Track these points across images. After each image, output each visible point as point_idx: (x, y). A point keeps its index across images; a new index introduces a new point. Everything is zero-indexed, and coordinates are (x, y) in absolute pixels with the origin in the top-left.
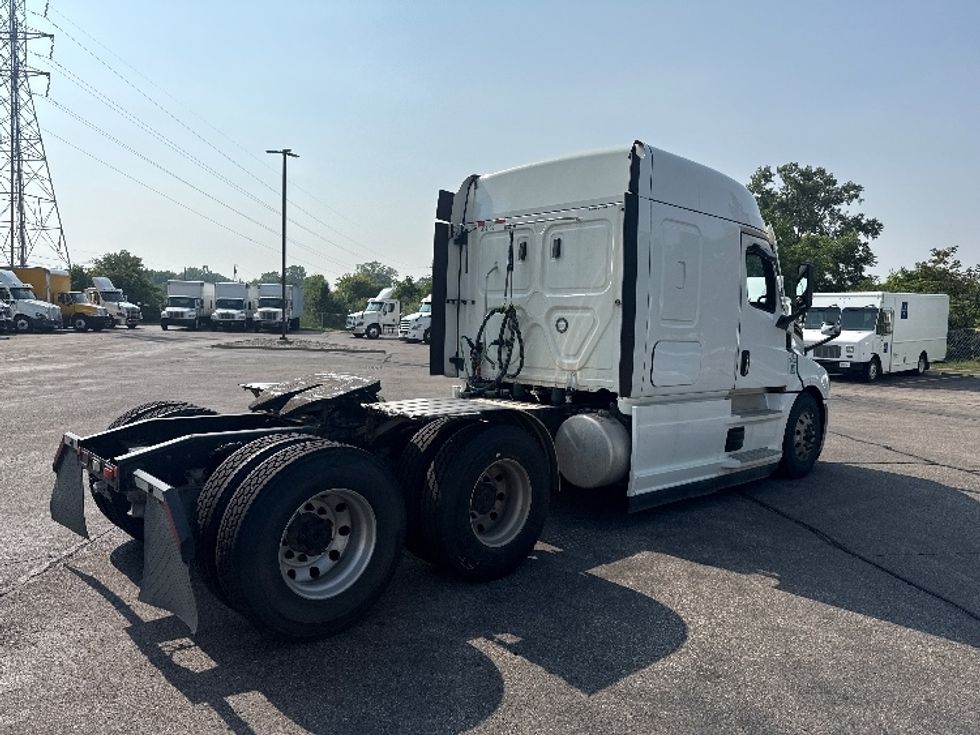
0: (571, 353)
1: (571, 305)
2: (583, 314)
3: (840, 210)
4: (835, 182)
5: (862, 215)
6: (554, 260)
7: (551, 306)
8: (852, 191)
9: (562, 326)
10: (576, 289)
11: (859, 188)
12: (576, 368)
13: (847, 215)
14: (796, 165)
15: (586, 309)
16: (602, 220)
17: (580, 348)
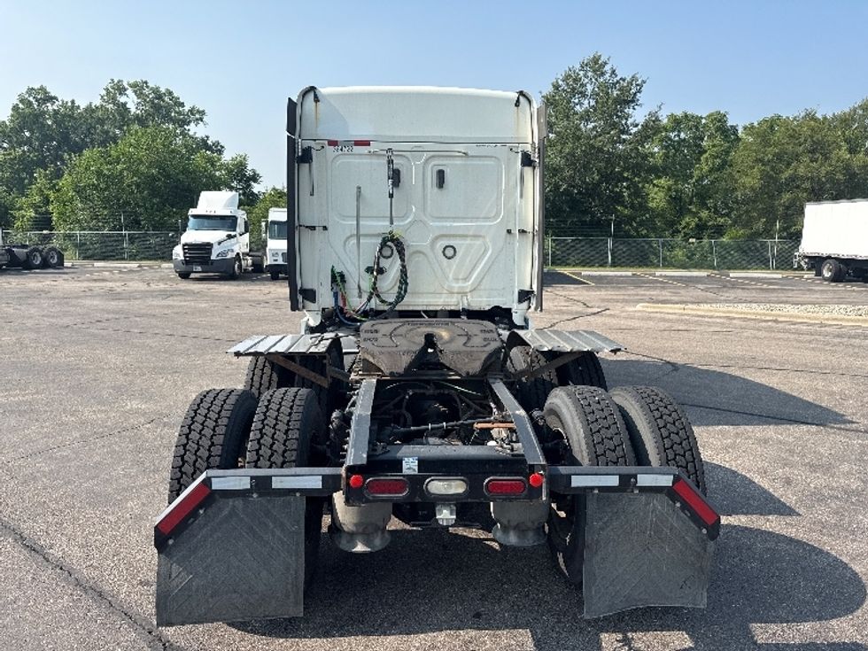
0: (460, 277)
1: (461, 233)
2: (473, 242)
3: (189, 130)
4: (182, 105)
5: (207, 137)
6: (436, 190)
7: (437, 234)
8: (198, 115)
9: (450, 252)
10: (463, 219)
11: (203, 113)
12: (468, 290)
13: (197, 136)
14: (146, 83)
15: (476, 236)
16: (492, 157)
17: (471, 273)
